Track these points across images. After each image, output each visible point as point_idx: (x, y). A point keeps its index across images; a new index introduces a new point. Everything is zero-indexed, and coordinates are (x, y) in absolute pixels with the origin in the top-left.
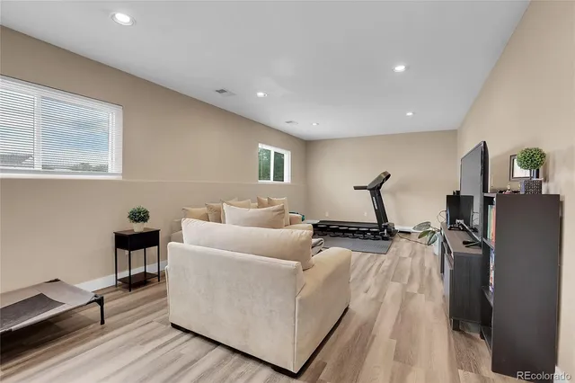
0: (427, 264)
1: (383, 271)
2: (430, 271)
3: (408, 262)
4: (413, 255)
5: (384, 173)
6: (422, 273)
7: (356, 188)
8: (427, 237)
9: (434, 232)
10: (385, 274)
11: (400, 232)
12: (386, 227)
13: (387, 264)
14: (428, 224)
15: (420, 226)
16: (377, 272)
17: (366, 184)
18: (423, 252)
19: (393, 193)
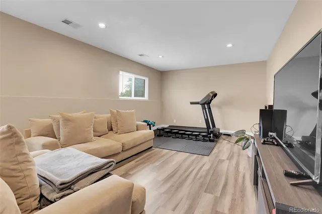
0: (241, 169)
1: (201, 177)
2: (244, 177)
3: (225, 166)
4: (230, 158)
5: (212, 92)
6: (236, 180)
7: (192, 103)
8: (242, 143)
9: (248, 139)
10: (202, 180)
11: (224, 134)
12: (212, 132)
13: (206, 167)
14: (243, 132)
15: (237, 133)
16: (195, 177)
17: (199, 100)
18: (239, 155)
19: (219, 107)
